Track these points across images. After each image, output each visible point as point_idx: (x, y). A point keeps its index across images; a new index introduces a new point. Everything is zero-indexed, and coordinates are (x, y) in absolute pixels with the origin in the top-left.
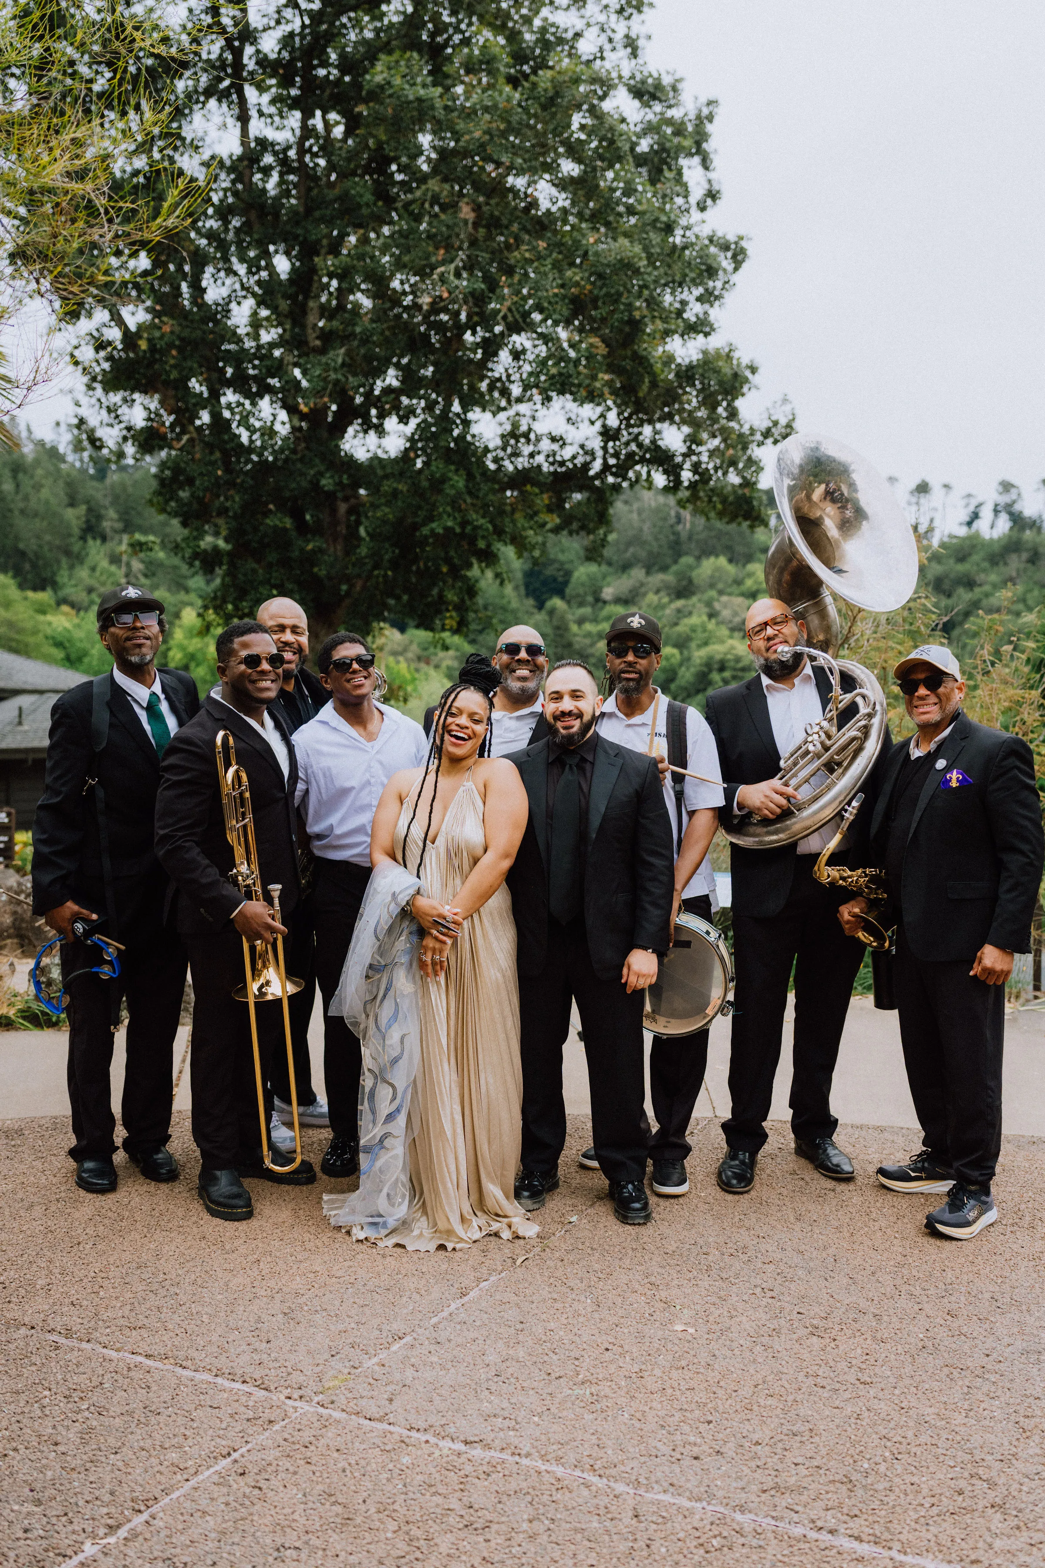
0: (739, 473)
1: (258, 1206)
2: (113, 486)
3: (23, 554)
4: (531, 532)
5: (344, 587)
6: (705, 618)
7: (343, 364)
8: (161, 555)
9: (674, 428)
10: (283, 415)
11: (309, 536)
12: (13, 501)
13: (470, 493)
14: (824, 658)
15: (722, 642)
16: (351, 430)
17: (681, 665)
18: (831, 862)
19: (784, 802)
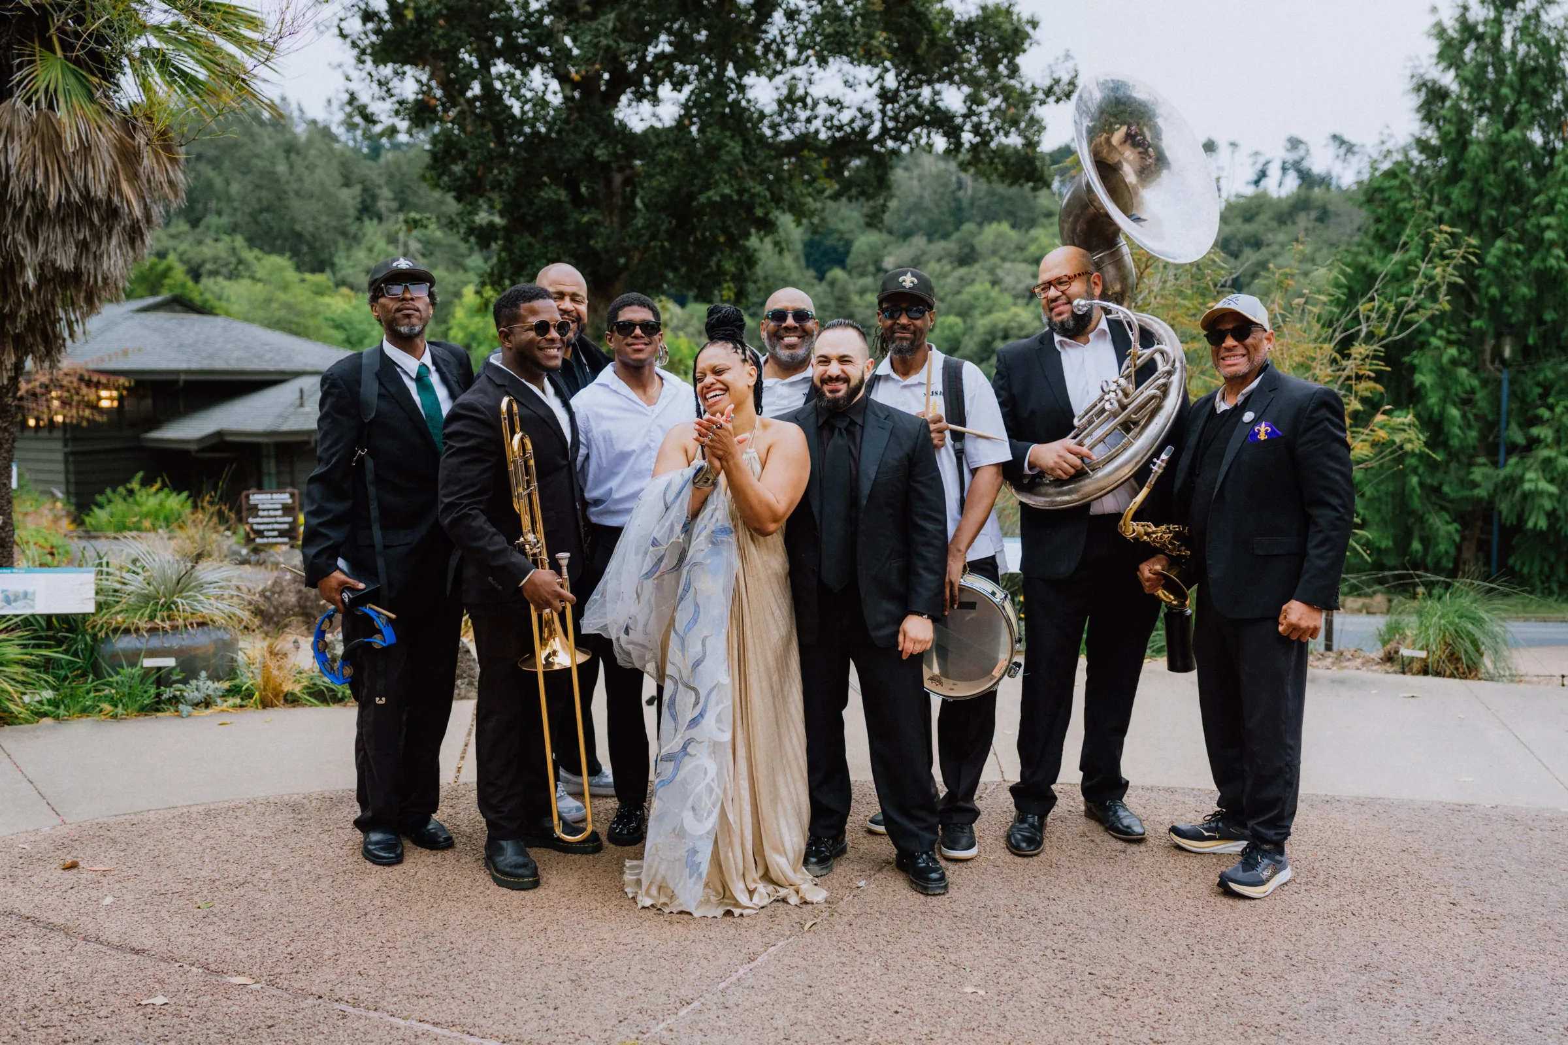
0: (1021, 133)
1: (544, 876)
2: (387, 164)
3: (299, 236)
4: (810, 200)
5: (622, 261)
6: (988, 285)
7: (614, 30)
8: (439, 234)
9: (954, 88)
10: (554, 85)
11: (585, 209)
12: (288, 182)
13: (746, 160)
14: (1121, 312)
15: (1005, 309)
16: (624, 99)
17: (964, 334)
18: (1137, 517)
19: (1078, 462)
